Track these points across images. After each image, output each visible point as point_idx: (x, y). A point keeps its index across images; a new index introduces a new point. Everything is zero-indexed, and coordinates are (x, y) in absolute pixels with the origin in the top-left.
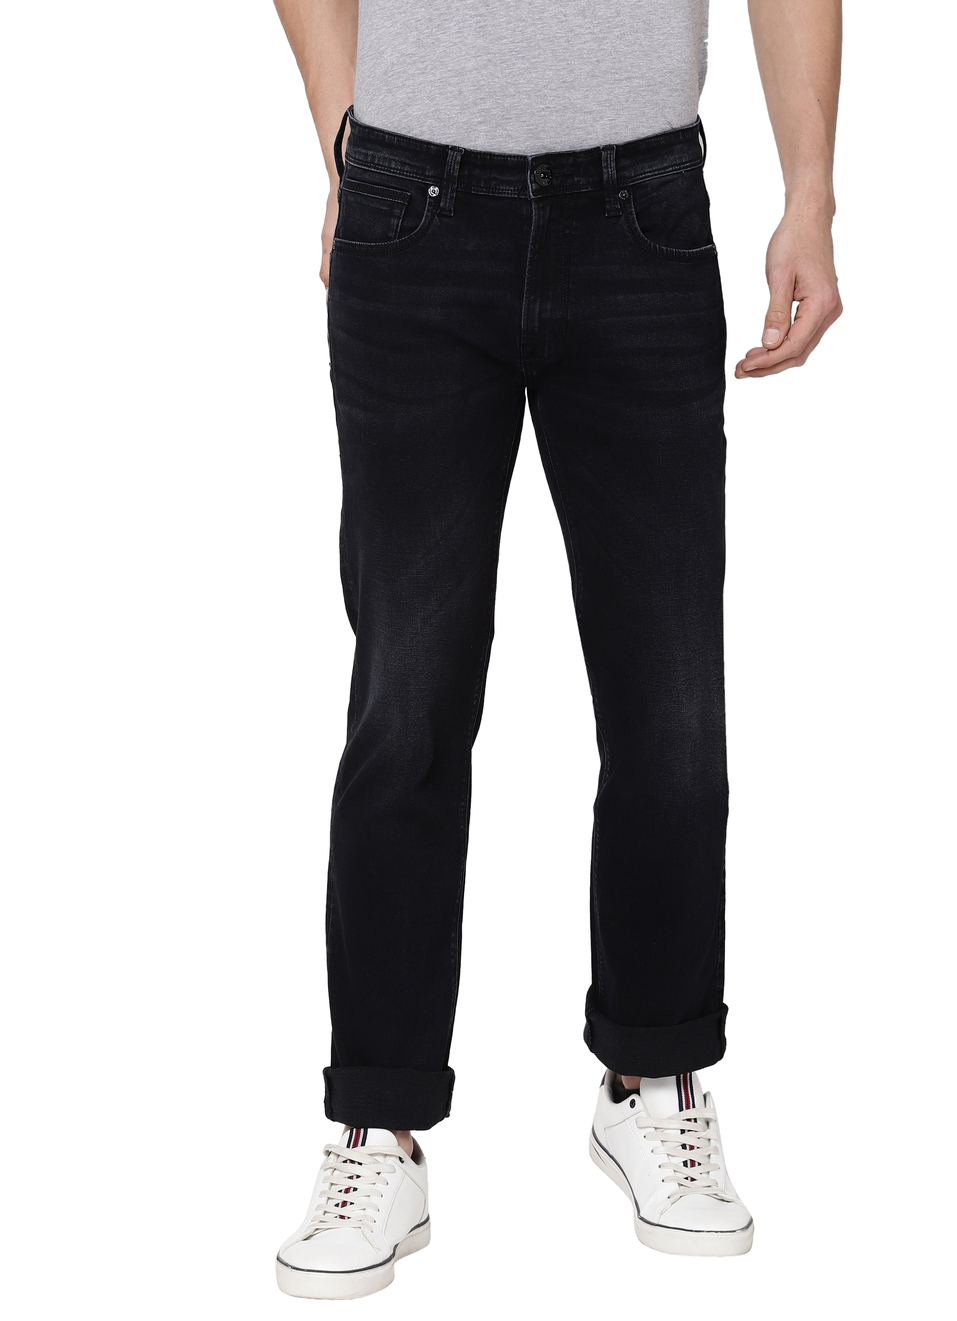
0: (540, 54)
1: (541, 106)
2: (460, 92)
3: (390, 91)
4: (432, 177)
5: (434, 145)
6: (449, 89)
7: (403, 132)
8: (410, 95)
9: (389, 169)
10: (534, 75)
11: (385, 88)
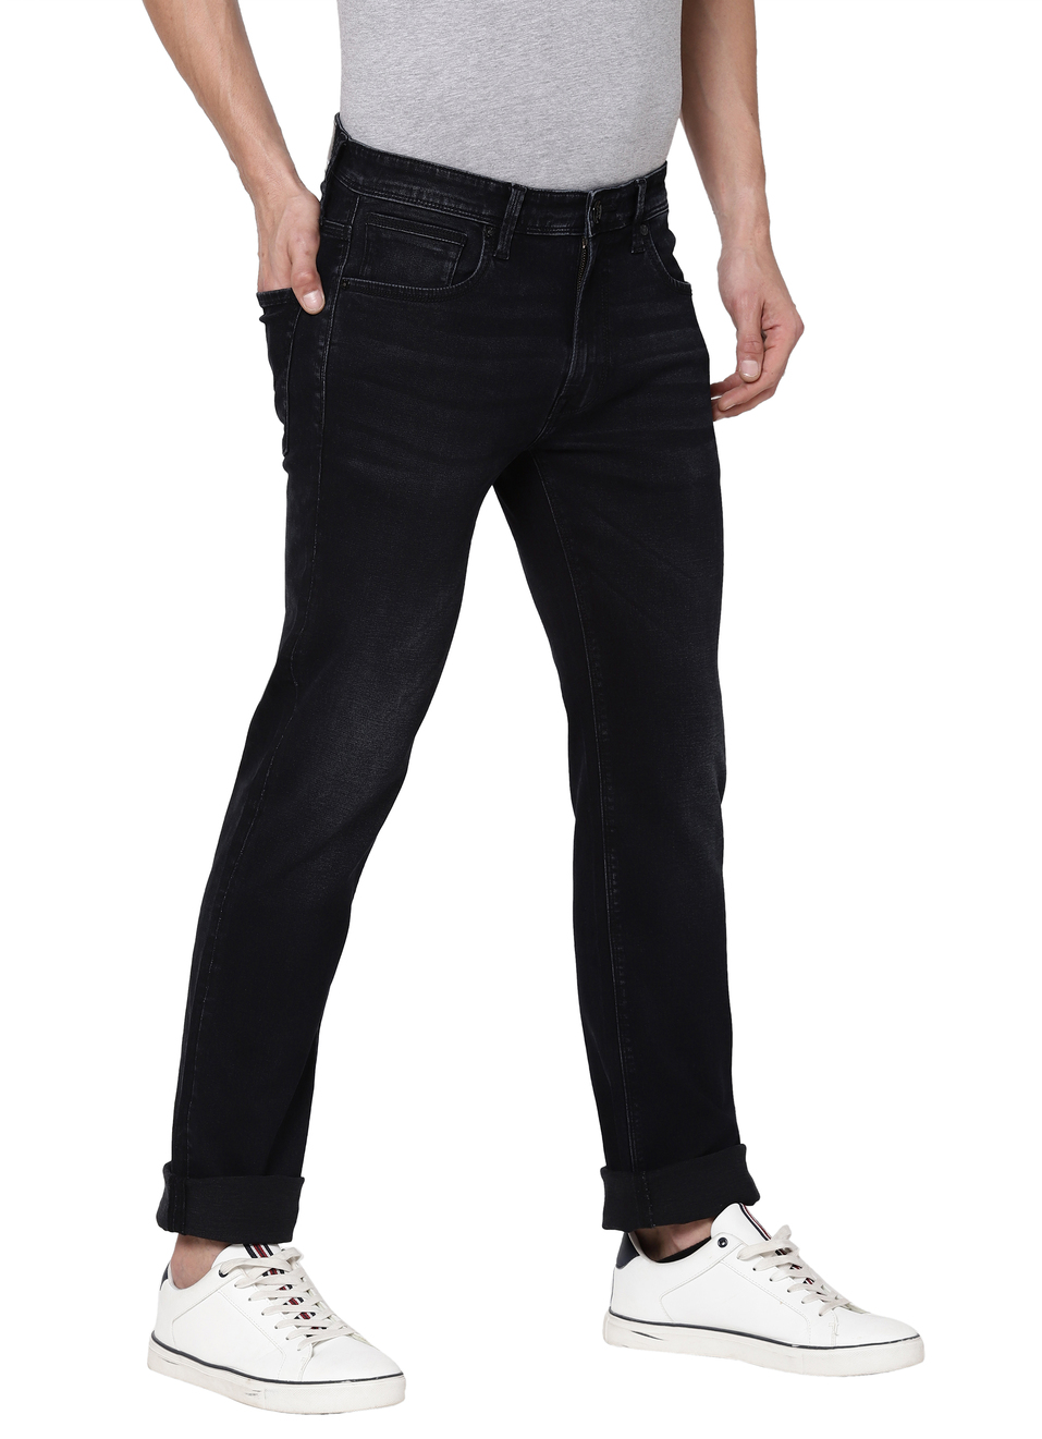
0: (599, 79)
1: (602, 137)
2: (526, 122)
3: (444, 118)
4: (489, 216)
5: (494, 181)
6: (514, 117)
7: (457, 166)
8: (468, 124)
9: (441, 206)
10: (595, 102)
11: (439, 115)
